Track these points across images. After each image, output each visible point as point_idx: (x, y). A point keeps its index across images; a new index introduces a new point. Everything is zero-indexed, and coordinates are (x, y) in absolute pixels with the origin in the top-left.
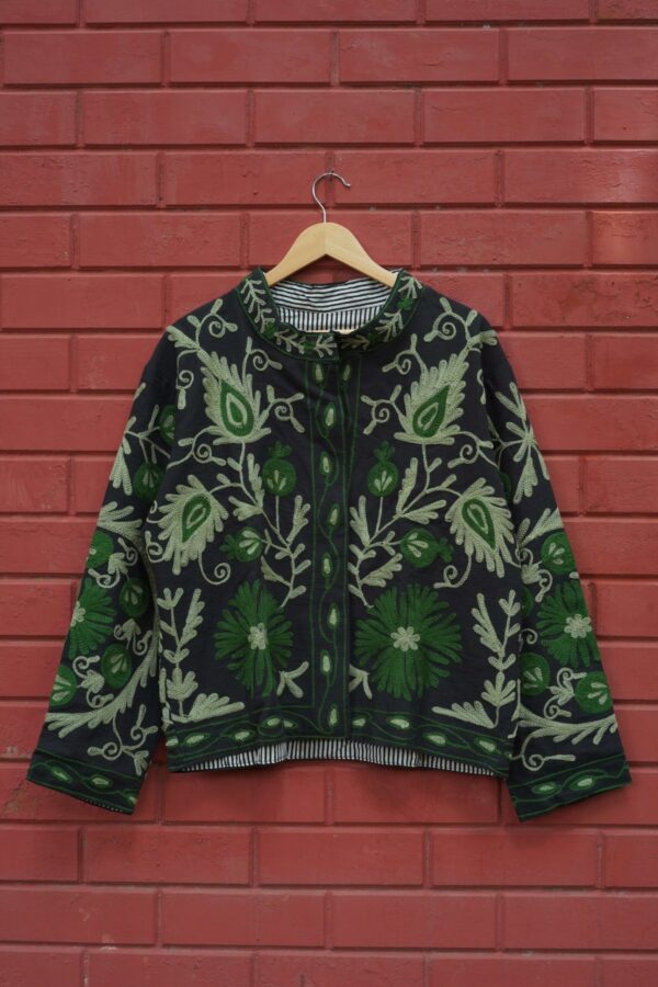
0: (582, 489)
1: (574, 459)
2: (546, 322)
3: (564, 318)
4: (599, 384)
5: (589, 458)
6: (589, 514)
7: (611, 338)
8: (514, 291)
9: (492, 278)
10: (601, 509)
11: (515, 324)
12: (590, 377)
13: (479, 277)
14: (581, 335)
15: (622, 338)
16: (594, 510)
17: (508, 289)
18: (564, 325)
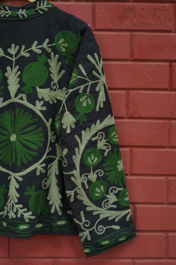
0: (127, 106)
1: (124, 92)
2: (111, 27)
3: (120, 25)
4: (136, 57)
5: (130, 92)
6: (130, 118)
7: (142, 35)
8: (97, 12)
9: (87, 5)
10: (136, 116)
11: (97, 28)
12: (132, 54)
13: (80, 5)
14: (128, 33)
15: (147, 35)
16: (133, 116)
17: (94, 11)
18: (119, 28)
